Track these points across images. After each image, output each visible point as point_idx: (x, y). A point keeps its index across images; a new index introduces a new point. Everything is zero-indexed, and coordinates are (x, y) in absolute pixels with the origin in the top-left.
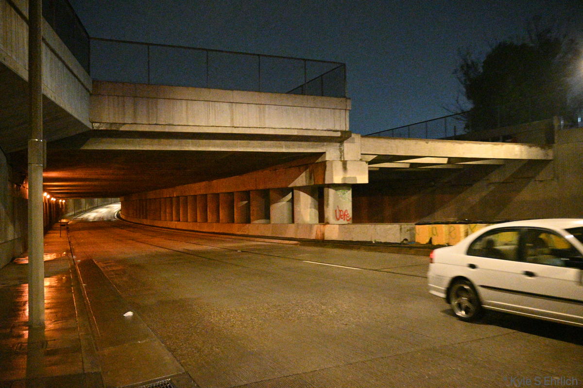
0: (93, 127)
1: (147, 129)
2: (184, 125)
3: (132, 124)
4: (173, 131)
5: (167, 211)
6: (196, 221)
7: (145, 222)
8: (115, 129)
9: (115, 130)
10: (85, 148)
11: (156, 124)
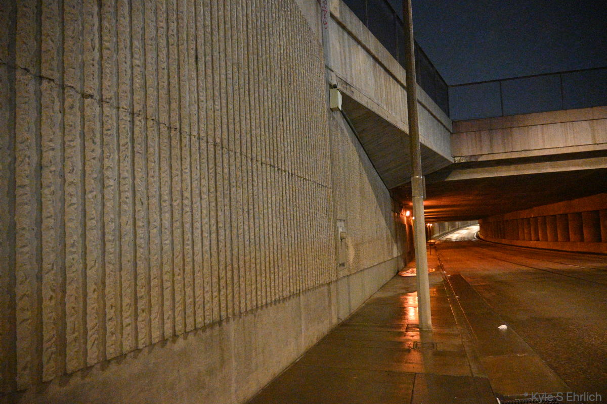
0: (455, 161)
1: (504, 157)
2: (541, 149)
3: (489, 154)
4: (530, 156)
5: (526, 231)
6: (557, 240)
7: (504, 241)
8: (473, 160)
9: (474, 162)
10: (450, 179)
11: (512, 151)
